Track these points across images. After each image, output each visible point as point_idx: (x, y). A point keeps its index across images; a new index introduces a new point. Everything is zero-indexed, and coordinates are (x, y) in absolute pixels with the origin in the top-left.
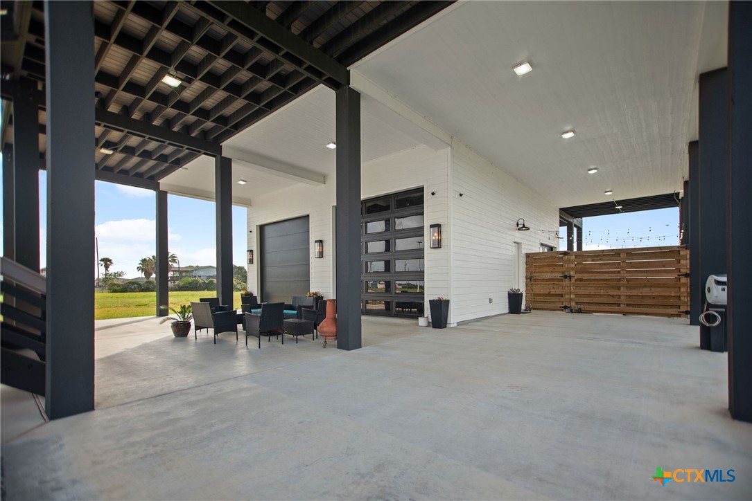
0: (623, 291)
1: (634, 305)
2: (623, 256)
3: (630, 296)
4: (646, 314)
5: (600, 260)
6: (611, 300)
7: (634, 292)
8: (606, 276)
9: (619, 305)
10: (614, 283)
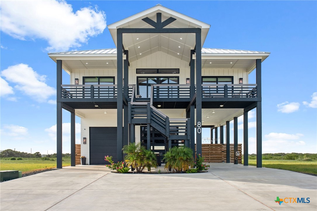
0: (210, 156)
1: (212, 160)
2: (210, 146)
3: (211, 157)
4: (215, 162)
5: (204, 147)
6: (207, 159)
7: (212, 156)
8: (206, 152)
9: (209, 160)
10: (207, 154)
